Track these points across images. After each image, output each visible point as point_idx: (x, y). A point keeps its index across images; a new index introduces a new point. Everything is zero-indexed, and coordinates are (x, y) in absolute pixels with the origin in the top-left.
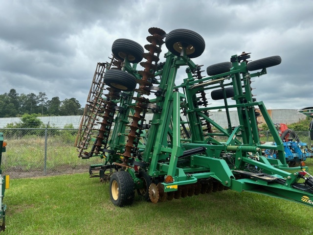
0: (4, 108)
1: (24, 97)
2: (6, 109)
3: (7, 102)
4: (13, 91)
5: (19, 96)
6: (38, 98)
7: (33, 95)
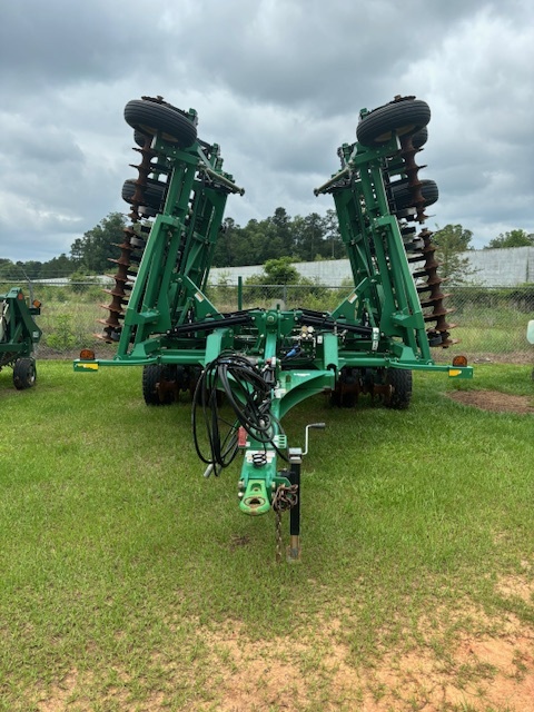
0: (266, 248)
1: (300, 223)
2: (270, 249)
3: (271, 235)
4: (280, 212)
5: (292, 220)
6: (325, 224)
7: (315, 217)
